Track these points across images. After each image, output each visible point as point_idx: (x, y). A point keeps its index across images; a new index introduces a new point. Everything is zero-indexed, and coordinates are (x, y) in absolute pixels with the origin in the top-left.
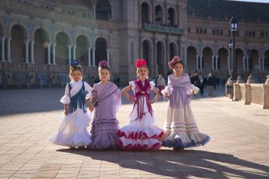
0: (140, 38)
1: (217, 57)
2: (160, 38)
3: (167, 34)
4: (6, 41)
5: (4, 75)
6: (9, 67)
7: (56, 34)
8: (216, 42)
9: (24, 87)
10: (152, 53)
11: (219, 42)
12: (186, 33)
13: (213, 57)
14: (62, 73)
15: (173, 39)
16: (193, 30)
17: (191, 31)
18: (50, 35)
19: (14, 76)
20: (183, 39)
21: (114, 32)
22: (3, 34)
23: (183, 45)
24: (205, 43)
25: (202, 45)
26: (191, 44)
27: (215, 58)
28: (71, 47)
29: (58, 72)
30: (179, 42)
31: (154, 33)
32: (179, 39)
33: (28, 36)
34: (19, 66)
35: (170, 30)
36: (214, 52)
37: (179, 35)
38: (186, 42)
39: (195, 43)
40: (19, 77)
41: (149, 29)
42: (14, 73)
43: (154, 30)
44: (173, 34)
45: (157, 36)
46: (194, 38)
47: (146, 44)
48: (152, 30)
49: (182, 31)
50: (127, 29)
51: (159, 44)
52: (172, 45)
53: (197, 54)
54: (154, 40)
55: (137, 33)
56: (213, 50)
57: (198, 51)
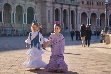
0: (54, 7)
1: (99, 19)
2: (65, 7)
3: (70, 5)
8: (99, 10)
10: (61, 16)
11: (100, 10)
12: (81, 4)
13: (97, 19)
14: (7, 27)
15: (73, 8)
16: (85, 3)
17: (84, 3)
20: (79, 8)
21: (38, 3)
23: (79, 12)
24: (93, 10)
25: (90, 12)
26: (84, 11)
27: (98, 20)
28: (12, 12)
29: (4, 27)
30: (76, 10)
31: (62, 4)
32: (77, 8)
35: (72, 2)
36: (97, 16)
37: (77, 6)
38: (81, 10)
39: (86, 10)
41: (59, 2)
43: (62, 3)
44: (73, 5)
45: (64, 6)
46: (85, 8)
47: (57, 11)
48: (61, 2)
49: (79, 3)
50: (46, 2)
51: (65, 11)
52: (72, 12)
53: (87, 17)
54: (61, 8)
55: (52, 5)
56: (97, 14)
57: (88, 15)
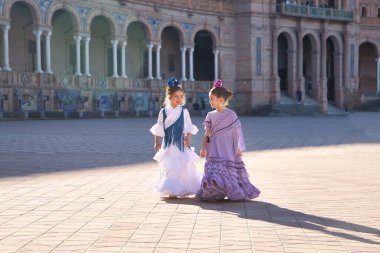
0: (273, 29)
2: (309, 28)
3: (322, 21)
4: (43, 38)
5: (40, 95)
6: (49, 82)
7: (127, 24)
9: (74, 115)
10: (295, 55)
12: (358, 18)
14: (137, 91)
15: (332, 30)
16: (372, 12)
17: (368, 15)
18: (116, 26)
19: (56, 97)
20: (352, 29)
21: (226, 19)
22: (38, 26)
23: (350, 41)
26: (367, 37)
28: (152, 46)
29: (128, 91)
30: (344, 35)
31: (298, 19)
32: (345, 29)
33: (80, 28)
34: (66, 81)
35: (328, 13)
37: (344, 23)
38: (357, 36)
39: (374, 36)
40: (64, 98)
41: (288, 13)
42: (56, 92)
43: (299, 14)
44: (332, 22)
45: (304, 25)
46: (372, 28)
47: (283, 39)
48: (294, 14)
49: (351, 15)
50: (249, 14)
51: (307, 40)
52: (331, 41)
53: (377, 57)
54: (297, 32)
55: (267, 21)
